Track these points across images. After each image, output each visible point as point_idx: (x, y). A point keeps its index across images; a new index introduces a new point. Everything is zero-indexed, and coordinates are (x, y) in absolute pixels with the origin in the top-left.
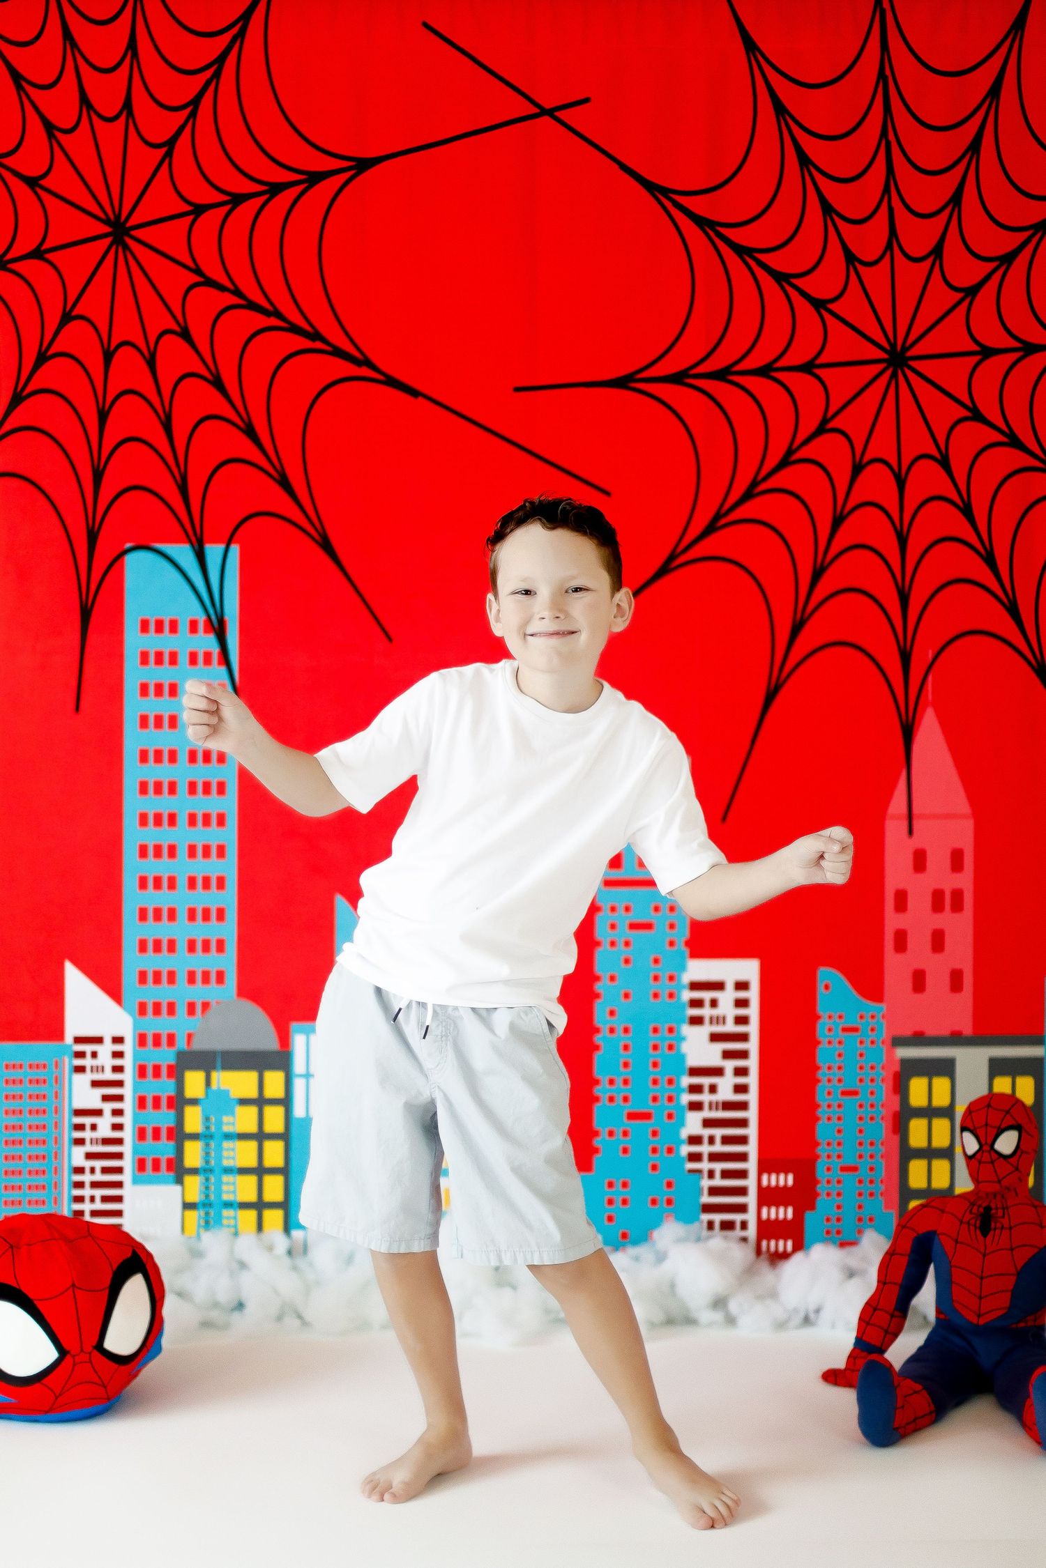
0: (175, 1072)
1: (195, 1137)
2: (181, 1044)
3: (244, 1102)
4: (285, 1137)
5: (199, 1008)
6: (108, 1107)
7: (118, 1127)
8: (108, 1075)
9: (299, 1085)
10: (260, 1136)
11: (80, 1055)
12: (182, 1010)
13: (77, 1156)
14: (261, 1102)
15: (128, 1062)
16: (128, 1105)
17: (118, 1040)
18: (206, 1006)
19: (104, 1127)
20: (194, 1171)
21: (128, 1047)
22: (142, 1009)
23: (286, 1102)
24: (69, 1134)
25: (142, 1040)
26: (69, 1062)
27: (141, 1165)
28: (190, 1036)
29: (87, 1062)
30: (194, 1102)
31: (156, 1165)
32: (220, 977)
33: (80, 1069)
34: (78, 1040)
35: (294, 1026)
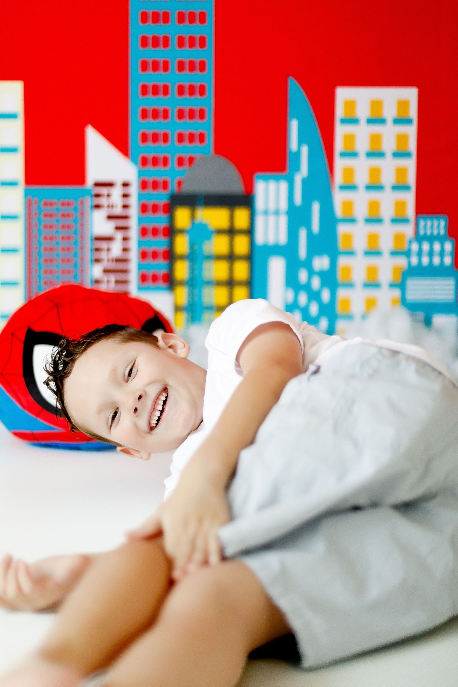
0: (169, 209)
1: (182, 257)
2: (173, 187)
3: (220, 232)
4: (249, 258)
5: (186, 162)
6: (119, 236)
7: (125, 250)
8: (118, 211)
9: (259, 221)
10: (231, 258)
11: (97, 196)
12: (173, 162)
13: (97, 271)
14: (231, 232)
15: (134, 202)
16: (134, 233)
17: (125, 185)
18: (191, 160)
19: (116, 249)
20: (182, 283)
21: (134, 190)
22: (144, 162)
23: (250, 232)
24: (89, 255)
25: (144, 185)
26: (89, 201)
27: (143, 278)
28: (179, 183)
29: (103, 201)
30: (182, 231)
31: (155, 278)
32: (202, 138)
33: (97, 206)
34: (97, 185)
35: (257, 175)
